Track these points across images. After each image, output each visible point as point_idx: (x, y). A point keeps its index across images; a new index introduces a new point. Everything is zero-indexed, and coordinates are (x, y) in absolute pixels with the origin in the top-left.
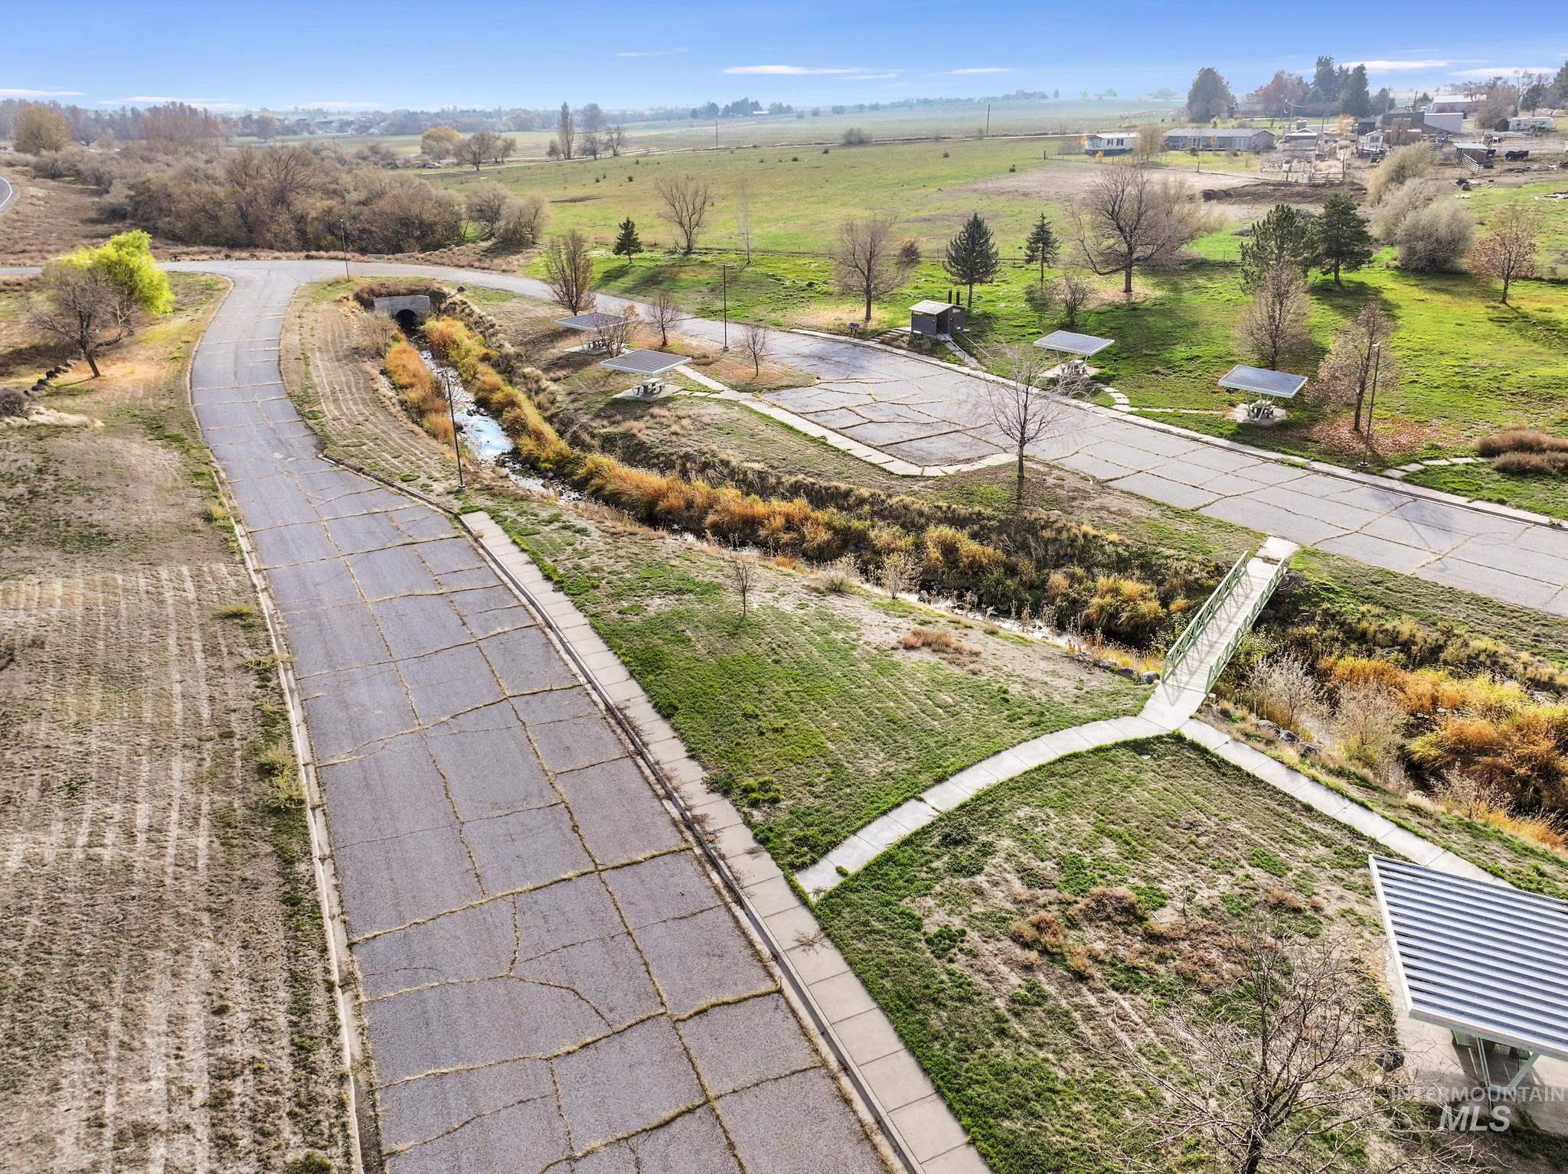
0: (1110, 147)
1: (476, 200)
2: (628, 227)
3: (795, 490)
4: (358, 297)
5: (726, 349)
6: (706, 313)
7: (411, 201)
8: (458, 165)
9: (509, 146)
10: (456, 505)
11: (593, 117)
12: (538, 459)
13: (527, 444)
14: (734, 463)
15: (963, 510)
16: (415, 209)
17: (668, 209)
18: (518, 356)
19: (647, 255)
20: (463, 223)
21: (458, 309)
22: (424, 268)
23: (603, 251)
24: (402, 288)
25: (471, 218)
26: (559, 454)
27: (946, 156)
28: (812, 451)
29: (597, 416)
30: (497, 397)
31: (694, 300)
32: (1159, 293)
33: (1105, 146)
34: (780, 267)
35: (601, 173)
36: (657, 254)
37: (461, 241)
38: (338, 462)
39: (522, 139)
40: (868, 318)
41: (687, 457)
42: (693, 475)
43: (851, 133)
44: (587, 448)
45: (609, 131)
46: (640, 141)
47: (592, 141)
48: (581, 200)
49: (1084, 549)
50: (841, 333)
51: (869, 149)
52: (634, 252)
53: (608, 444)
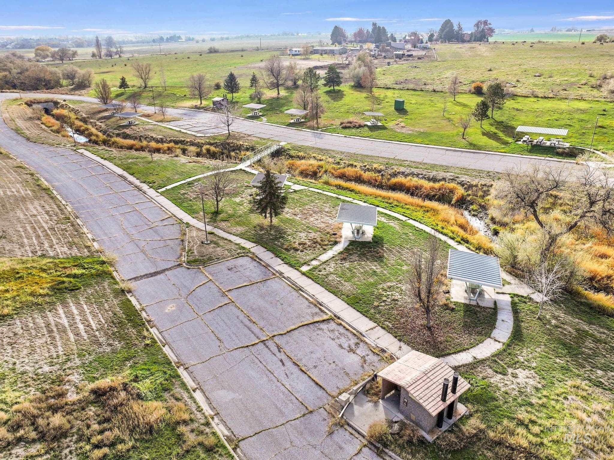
0: (296, 53)
1: (65, 72)
2: (123, 79)
3: (170, 141)
4: (26, 103)
5: (155, 113)
6: (150, 105)
7: (40, 72)
8: (53, 61)
9: (75, 54)
10: (75, 148)
11: (110, 42)
12: (97, 141)
13: (93, 138)
14: (154, 136)
15: (212, 142)
16: (42, 75)
17: (137, 73)
18: (88, 117)
19: (131, 89)
20: (61, 81)
21: (64, 106)
22: (49, 95)
23: (115, 88)
24: (43, 101)
25: (64, 78)
26: (104, 139)
27: (242, 56)
28: (176, 133)
29: (114, 129)
30: (82, 128)
31: (147, 101)
32: (287, 94)
33: (294, 53)
34: (176, 91)
35: (114, 64)
36: (135, 88)
37: (61, 86)
38: (35, 142)
39: (80, 51)
40: (201, 104)
41: (141, 136)
42: (143, 140)
43: (211, 48)
44: (111, 137)
45: (116, 48)
46: (130, 52)
47: (110, 52)
48: (107, 72)
49: (240, 147)
50: (192, 108)
51: (218, 54)
52: (126, 88)
53: (118, 135)
